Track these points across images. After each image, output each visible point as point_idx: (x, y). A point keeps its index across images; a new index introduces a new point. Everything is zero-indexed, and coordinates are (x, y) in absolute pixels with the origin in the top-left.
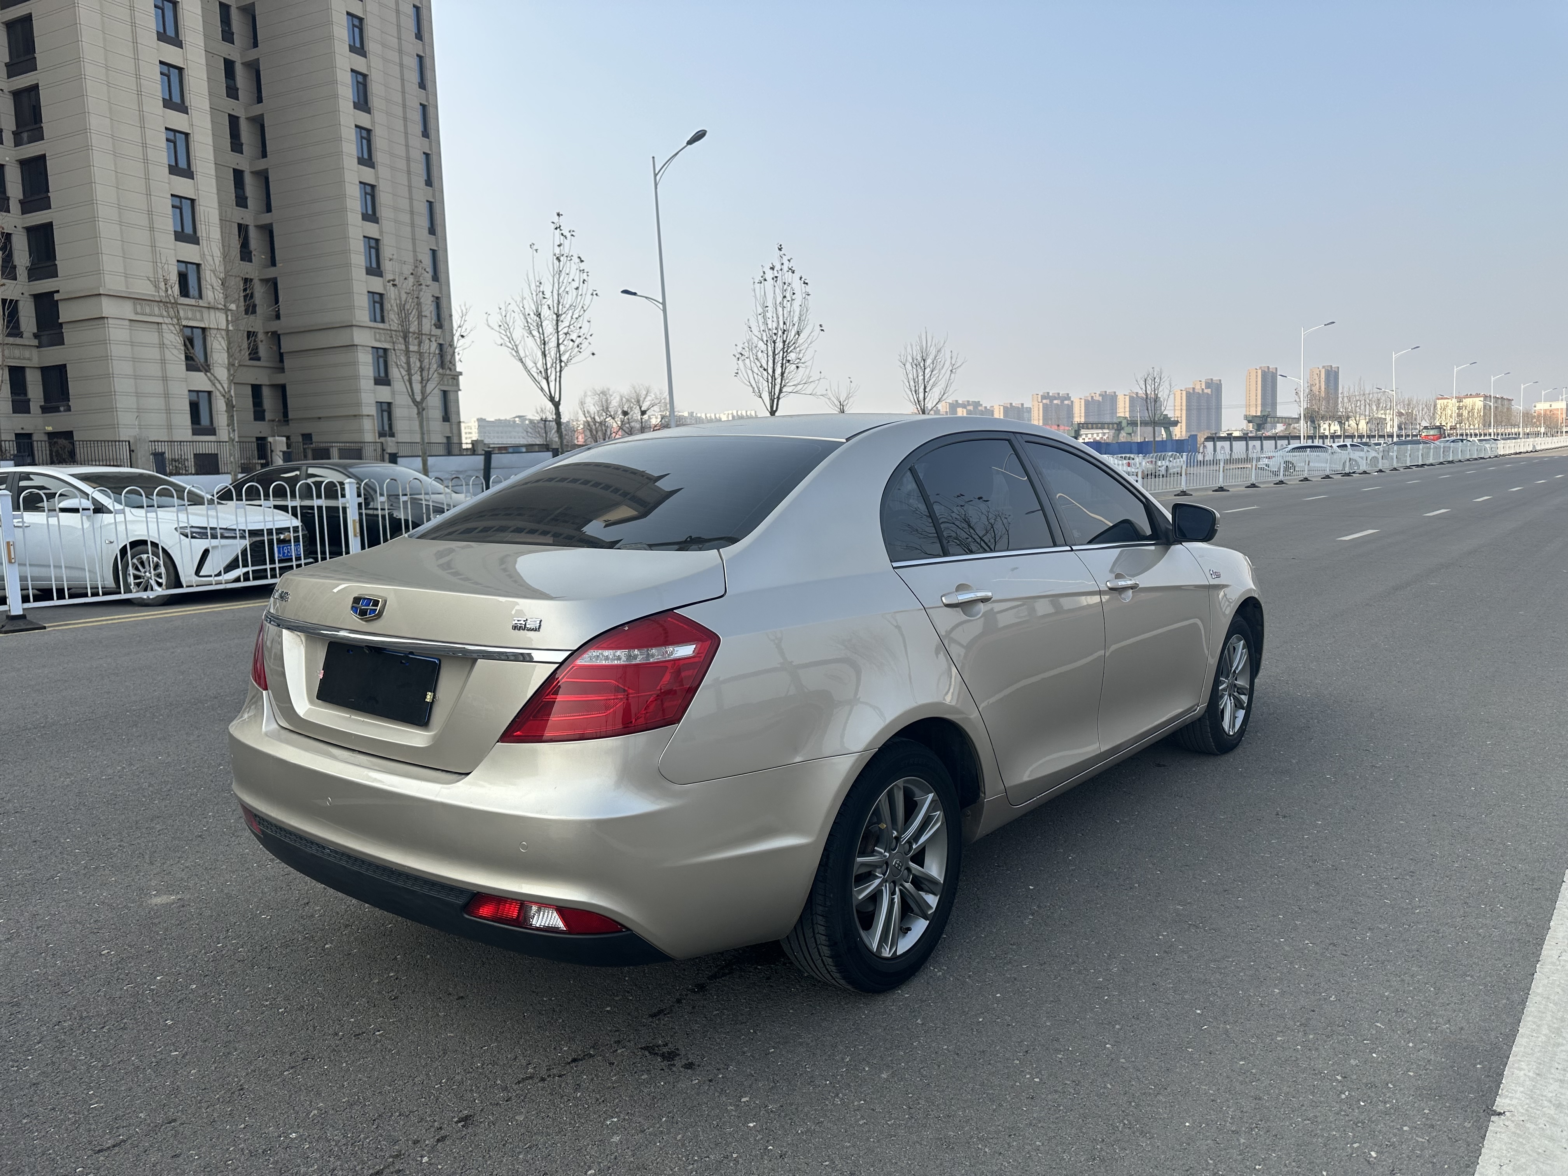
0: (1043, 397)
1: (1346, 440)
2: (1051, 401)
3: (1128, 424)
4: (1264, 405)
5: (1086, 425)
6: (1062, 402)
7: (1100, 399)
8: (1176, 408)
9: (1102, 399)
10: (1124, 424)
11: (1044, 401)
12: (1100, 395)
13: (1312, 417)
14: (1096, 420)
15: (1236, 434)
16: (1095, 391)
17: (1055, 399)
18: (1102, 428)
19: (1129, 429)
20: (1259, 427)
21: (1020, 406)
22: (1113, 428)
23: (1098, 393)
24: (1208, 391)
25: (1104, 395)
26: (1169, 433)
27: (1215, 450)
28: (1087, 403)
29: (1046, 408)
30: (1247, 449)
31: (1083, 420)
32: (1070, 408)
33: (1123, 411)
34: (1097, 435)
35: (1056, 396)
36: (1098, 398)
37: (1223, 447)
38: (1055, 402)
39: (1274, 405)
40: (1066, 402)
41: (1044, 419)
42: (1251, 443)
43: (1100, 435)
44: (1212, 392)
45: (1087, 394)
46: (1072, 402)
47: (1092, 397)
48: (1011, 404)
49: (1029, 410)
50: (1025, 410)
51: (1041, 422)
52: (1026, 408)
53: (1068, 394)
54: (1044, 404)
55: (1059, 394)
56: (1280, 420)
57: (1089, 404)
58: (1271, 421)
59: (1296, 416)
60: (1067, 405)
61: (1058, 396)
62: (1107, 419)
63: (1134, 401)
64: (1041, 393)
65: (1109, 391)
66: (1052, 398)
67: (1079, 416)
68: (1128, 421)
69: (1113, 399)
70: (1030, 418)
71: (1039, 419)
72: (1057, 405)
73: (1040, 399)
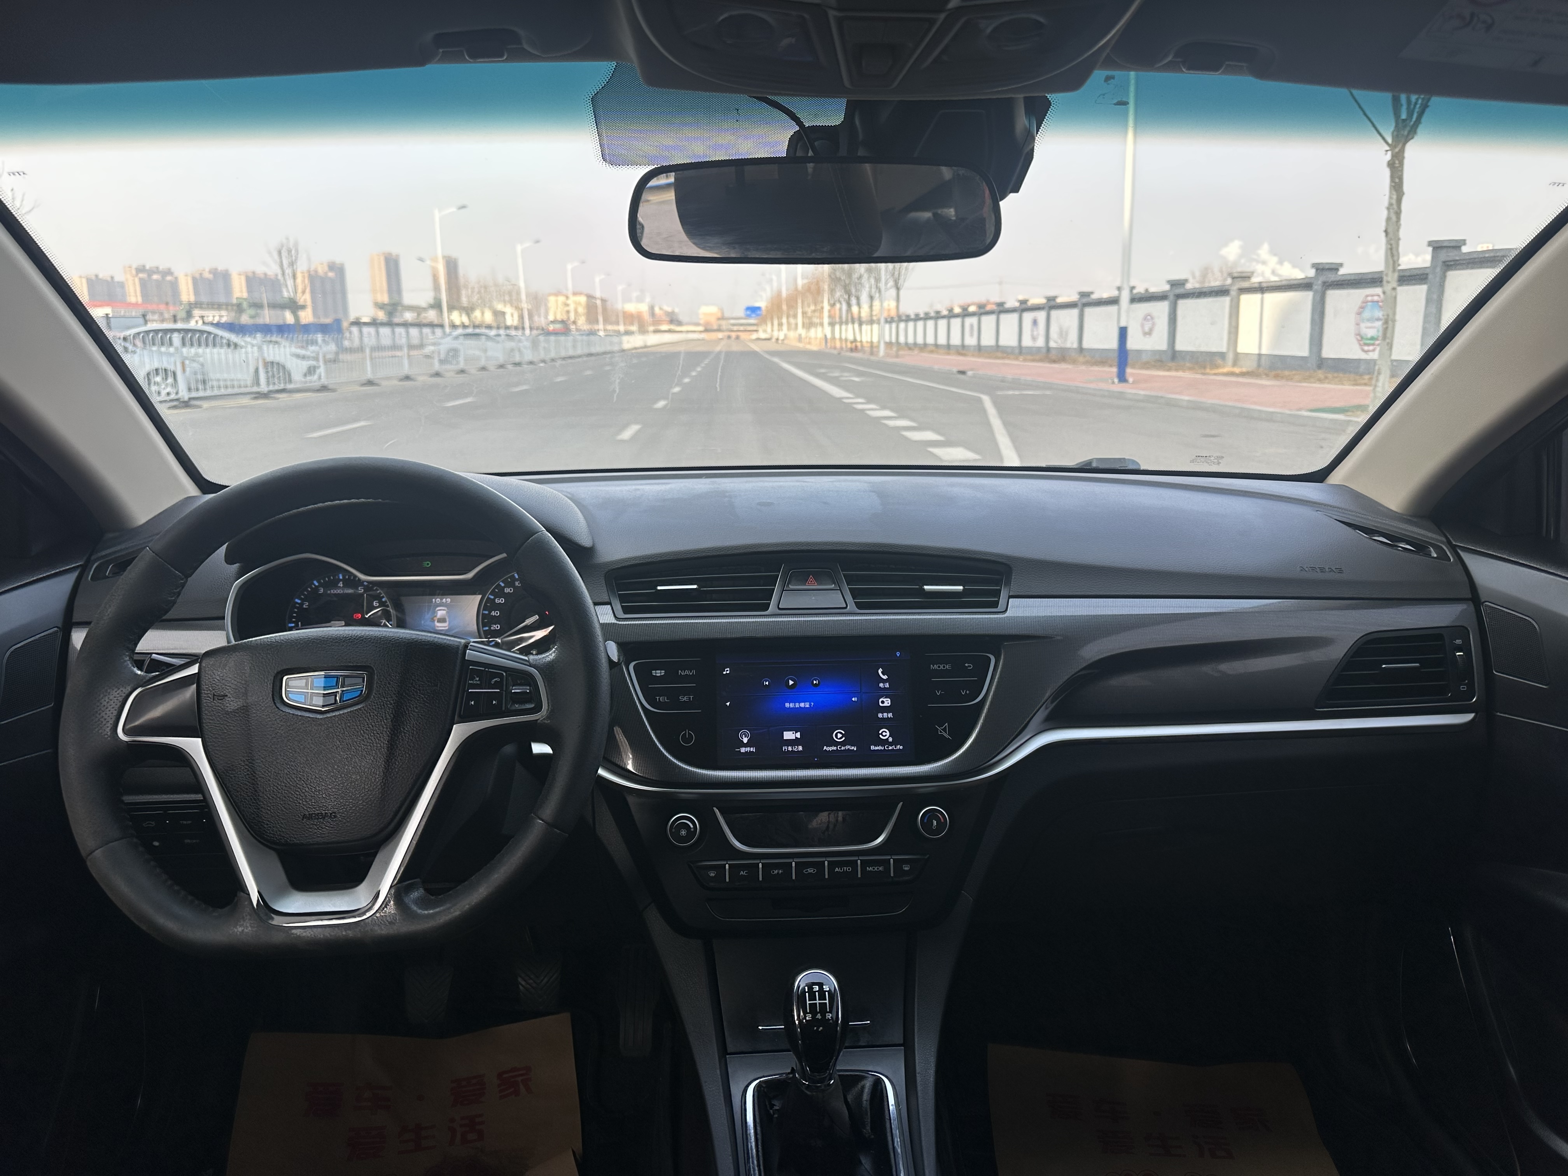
0: (138, 270)
2: (150, 276)
3: (250, 306)
4: (390, 291)
5: (198, 305)
6: (164, 277)
7: (211, 276)
9: (214, 276)
10: (245, 305)
11: (141, 275)
12: (210, 272)
14: (209, 300)
15: (365, 320)
17: (154, 273)
18: (219, 309)
20: (390, 314)
21: (109, 279)
22: (231, 309)
23: (207, 270)
25: (214, 272)
26: (297, 318)
27: (361, 336)
28: (195, 281)
29: (143, 284)
30: (394, 336)
31: (192, 299)
32: (174, 285)
33: (239, 290)
34: (213, 316)
36: (207, 275)
37: (369, 334)
38: (155, 277)
39: (399, 291)
40: (169, 278)
41: (142, 296)
42: (397, 330)
43: (218, 317)
44: (335, 275)
45: (195, 269)
46: (176, 278)
47: (201, 274)
48: (97, 276)
49: (122, 285)
51: (140, 300)
52: (118, 282)
53: (169, 269)
54: (141, 279)
55: (157, 268)
56: (410, 308)
57: (197, 281)
58: (400, 308)
59: (424, 304)
60: (170, 282)
61: (156, 270)
62: (222, 299)
63: (252, 280)
64: (134, 266)
65: (221, 268)
66: (151, 272)
67: (187, 294)
68: (249, 303)
69: (225, 277)
70: (124, 295)
71: (136, 296)
72: (157, 280)
73: (134, 272)
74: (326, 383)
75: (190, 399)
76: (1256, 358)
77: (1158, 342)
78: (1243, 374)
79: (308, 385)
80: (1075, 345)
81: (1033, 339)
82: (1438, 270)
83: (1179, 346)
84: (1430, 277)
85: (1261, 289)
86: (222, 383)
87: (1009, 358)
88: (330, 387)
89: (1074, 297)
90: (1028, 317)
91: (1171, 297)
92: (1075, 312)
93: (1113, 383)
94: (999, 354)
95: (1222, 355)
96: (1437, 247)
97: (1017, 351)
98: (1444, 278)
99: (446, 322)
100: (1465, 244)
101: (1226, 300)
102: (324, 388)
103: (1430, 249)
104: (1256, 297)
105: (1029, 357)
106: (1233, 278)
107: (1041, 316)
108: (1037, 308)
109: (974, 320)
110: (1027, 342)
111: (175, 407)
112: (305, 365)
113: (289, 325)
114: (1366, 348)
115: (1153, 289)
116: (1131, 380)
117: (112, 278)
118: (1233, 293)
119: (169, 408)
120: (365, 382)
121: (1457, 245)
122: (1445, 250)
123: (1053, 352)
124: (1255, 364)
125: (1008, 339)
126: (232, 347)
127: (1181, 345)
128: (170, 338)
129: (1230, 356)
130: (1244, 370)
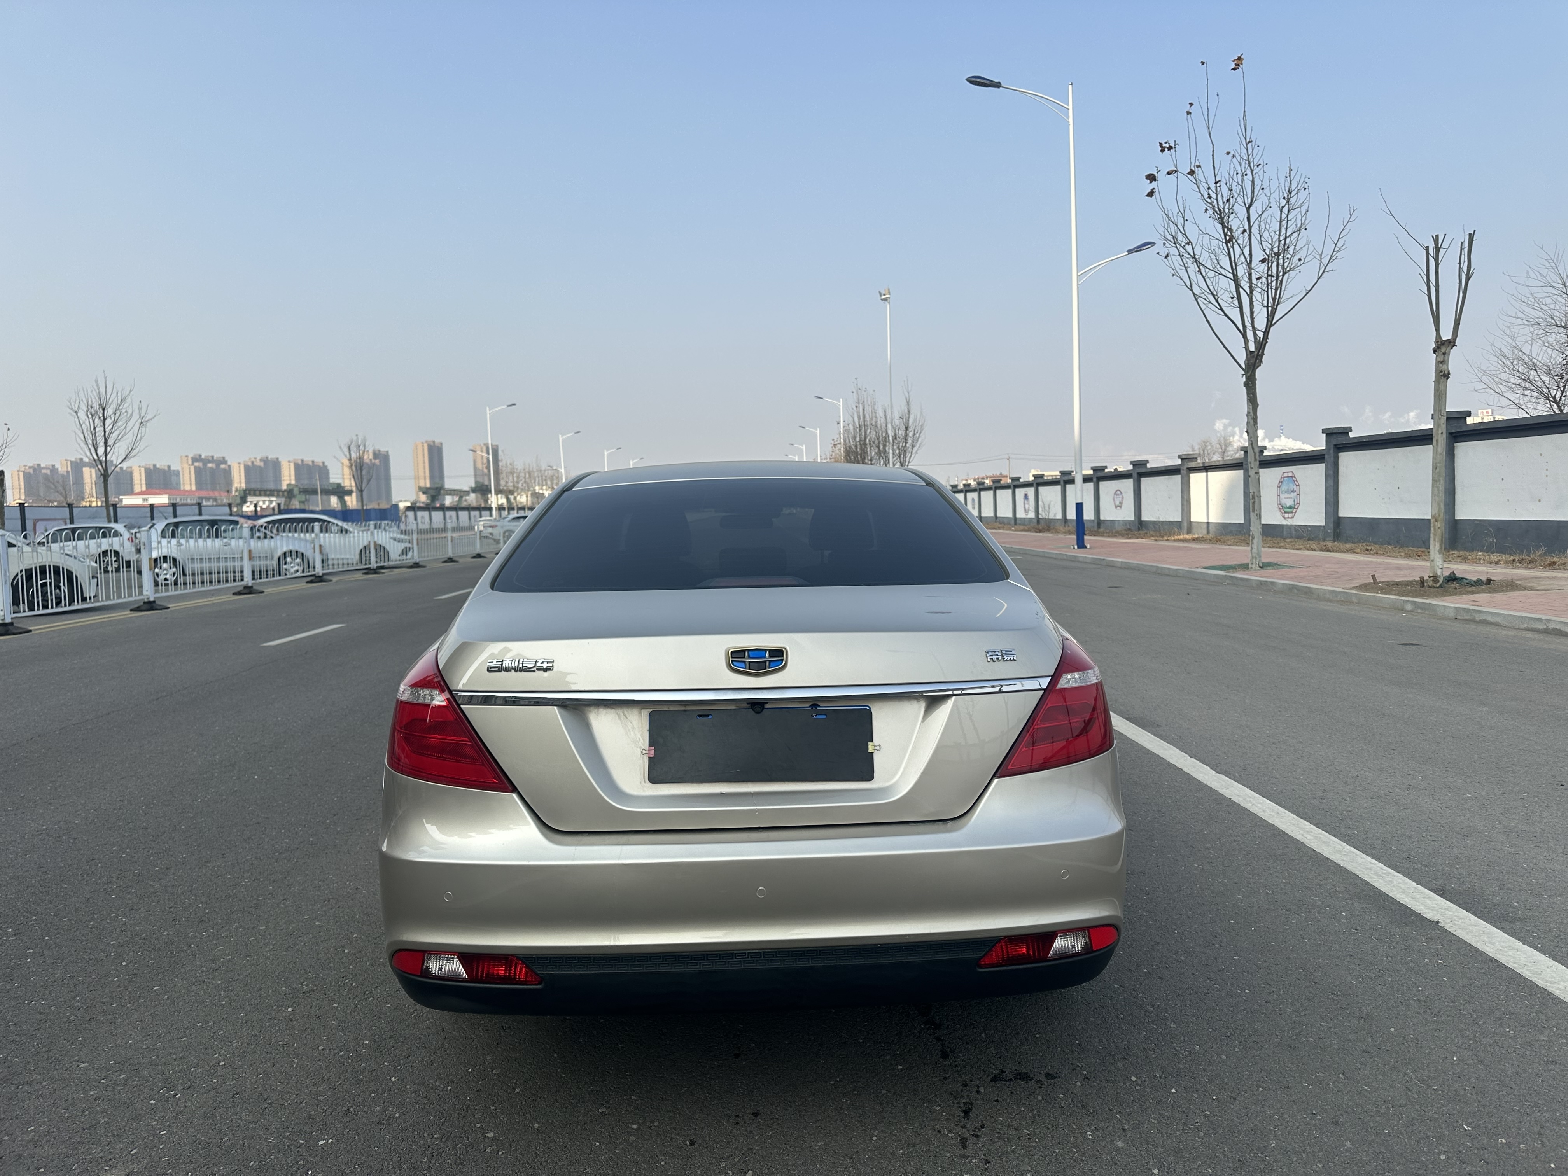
0: (194, 460)
1: (520, 512)
2: (205, 464)
3: (300, 492)
4: (432, 477)
5: (253, 492)
6: (218, 465)
7: (262, 464)
8: (345, 476)
9: (265, 464)
10: (296, 491)
11: (196, 464)
12: (261, 460)
13: (482, 490)
14: (259, 486)
16: (256, 455)
17: (210, 462)
18: (269, 496)
19: (302, 497)
20: (434, 498)
21: (166, 468)
22: (283, 496)
23: (259, 458)
24: (377, 462)
25: (265, 460)
26: (343, 503)
27: (416, 519)
28: (247, 469)
29: (198, 471)
30: (445, 518)
31: (245, 486)
32: (228, 472)
33: (289, 478)
34: (263, 501)
35: (210, 459)
36: (258, 463)
37: (423, 517)
38: (210, 465)
39: (442, 477)
40: (223, 466)
41: (197, 484)
42: (448, 514)
43: (267, 503)
44: (380, 461)
45: (246, 458)
46: (229, 466)
47: (253, 462)
48: (155, 466)
49: (177, 473)
50: (172, 472)
51: (194, 488)
52: (174, 471)
53: (224, 458)
54: (196, 468)
55: (213, 457)
56: (452, 492)
57: (249, 470)
58: (442, 492)
59: (466, 488)
60: (225, 470)
61: (212, 460)
62: (271, 486)
63: (300, 468)
64: (191, 455)
65: (271, 456)
66: (205, 461)
67: (239, 482)
68: (300, 488)
69: (276, 465)
70: (178, 484)
71: (191, 484)
72: (212, 468)
73: (190, 462)
74: (418, 561)
75: (323, 574)
76: (1205, 526)
77: (1127, 514)
78: (1194, 540)
79: (404, 562)
80: (1059, 516)
81: (1025, 512)
82: (1332, 451)
83: (1144, 518)
84: (1326, 456)
85: (1206, 469)
86: (341, 562)
87: (1003, 528)
88: (421, 564)
89: (1056, 474)
90: (1020, 493)
91: (1135, 475)
92: (1058, 488)
93: (1074, 548)
94: (998, 524)
95: (1179, 525)
96: (1330, 434)
97: (1013, 522)
98: (1337, 458)
99: (494, 506)
100: (1351, 431)
101: (1178, 478)
102: (416, 565)
103: (1325, 435)
104: (1202, 476)
105: (1022, 527)
106: (1182, 459)
107: (1031, 491)
108: (1028, 485)
109: (974, 495)
110: (1020, 514)
111: (311, 582)
112: (402, 546)
113: (352, 511)
114: (1286, 515)
115: (1121, 469)
116: (1088, 547)
117: (169, 467)
118: (1183, 472)
119: (307, 582)
120: (446, 559)
121: (1345, 431)
122: (1335, 436)
123: (1042, 523)
124: (1205, 532)
125: (1005, 512)
126: (344, 532)
127: (1147, 516)
128: (313, 526)
129: (1185, 525)
130: (1196, 536)
